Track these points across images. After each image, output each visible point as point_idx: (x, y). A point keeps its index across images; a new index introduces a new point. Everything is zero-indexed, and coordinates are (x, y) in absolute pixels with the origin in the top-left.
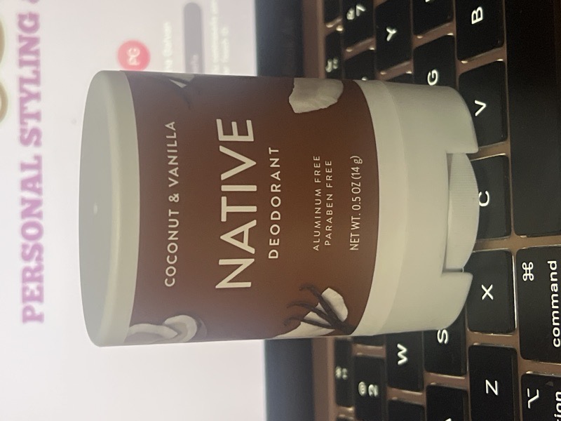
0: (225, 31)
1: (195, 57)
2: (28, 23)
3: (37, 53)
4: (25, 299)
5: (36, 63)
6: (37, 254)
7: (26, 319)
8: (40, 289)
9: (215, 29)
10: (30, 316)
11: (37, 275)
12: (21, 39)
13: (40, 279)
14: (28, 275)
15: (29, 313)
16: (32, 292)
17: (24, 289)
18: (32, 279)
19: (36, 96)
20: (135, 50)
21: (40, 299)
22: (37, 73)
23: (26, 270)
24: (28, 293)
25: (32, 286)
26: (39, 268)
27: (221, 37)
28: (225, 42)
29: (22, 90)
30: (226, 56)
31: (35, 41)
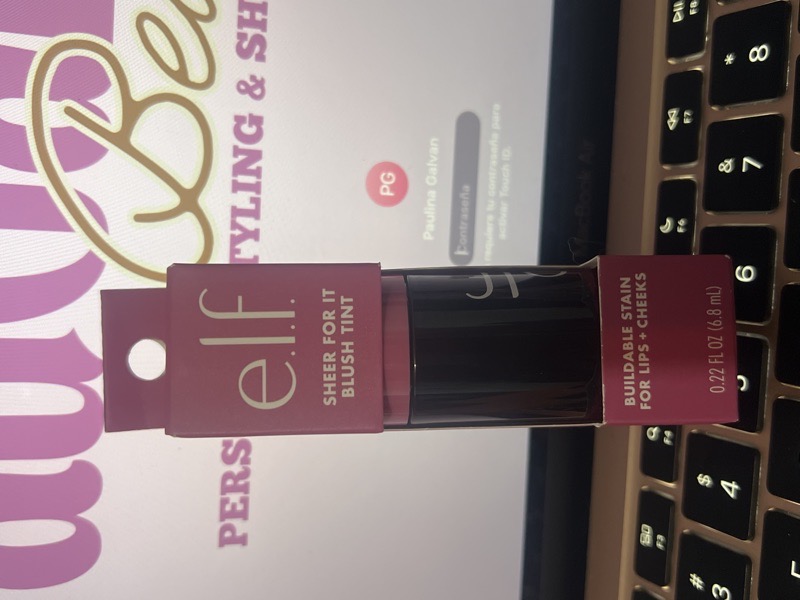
0: (507, 154)
1: (467, 188)
2: (247, 129)
3: (258, 173)
4: (224, 516)
5: (256, 188)
6: (242, 453)
7: (223, 542)
8: (245, 501)
9: (494, 150)
10: (229, 538)
11: (241, 482)
12: (237, 151)
13: (245, 489)
14: (230, 482)
15: (228, 534)
16: (234, 506)
17: (224, 502)
18: (234, 489)
19: (255, 235)
20: (390, 174)
21: (244, 515)
22: (256, 201)
23: (227, 476)
24: (228, 508)
25: (234, 498)
26: (245, 474)
27: (501, 163)
28: (506, 168)
29: (234, 225)
30: (506, 187)
31: (256, 155)
